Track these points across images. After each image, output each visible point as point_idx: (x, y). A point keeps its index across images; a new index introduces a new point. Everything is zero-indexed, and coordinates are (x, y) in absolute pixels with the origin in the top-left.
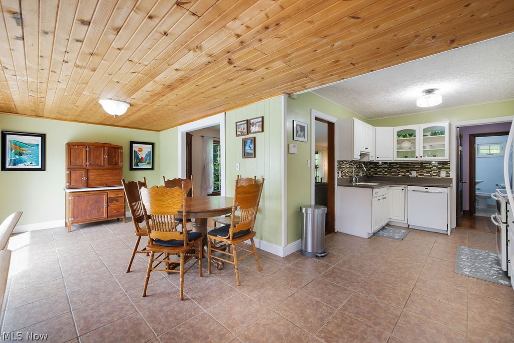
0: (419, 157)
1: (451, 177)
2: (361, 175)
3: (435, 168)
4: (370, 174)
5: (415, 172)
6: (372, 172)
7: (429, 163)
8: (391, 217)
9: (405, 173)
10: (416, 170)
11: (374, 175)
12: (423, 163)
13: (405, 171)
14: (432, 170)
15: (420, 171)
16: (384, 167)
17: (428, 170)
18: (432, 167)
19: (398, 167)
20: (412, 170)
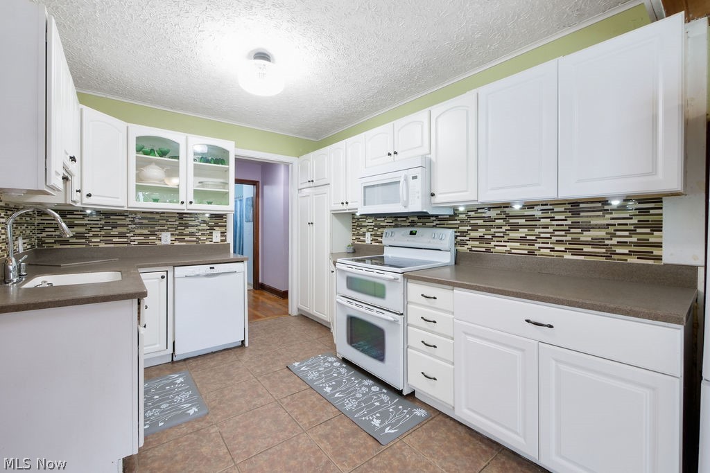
0: (186, 202)
1: (227, 242)
2: (21, 249)
3: (204, 226)
4: (42, 243)
5: (168, 232)
6: (50, 236)
7: (195, 216)
9: (146, 236)
10: (170, 229)
11: (57, 246)
12: (184, 215)
13: (146, 232)
14: (200, 230)
15: (177, 232)
16: (89, 222)
17: (194, 230)
18: (198, 224)
19: (130, 223)
20: (163, 231)
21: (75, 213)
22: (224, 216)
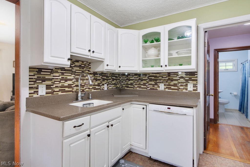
0: (164, 66)
1: (198, 91)
2: (106, 89)
3: (182, 80)
4: (122, 87)
5: (163, 84)
6: (124, 84)
7: (176, 74)
8: (133, 143)
9: (153, 85)
10: (164, 82)
11: (126, 88)
12: (171, 74)
13: (153, 83)
14: (179, 83)
15: (167, 84)
16: (134, 79)
17: (176, 82)
18: (179, 78)
19: (147, 79)
20: (160, 83)
21: (130, 75)
22: (196, 73)
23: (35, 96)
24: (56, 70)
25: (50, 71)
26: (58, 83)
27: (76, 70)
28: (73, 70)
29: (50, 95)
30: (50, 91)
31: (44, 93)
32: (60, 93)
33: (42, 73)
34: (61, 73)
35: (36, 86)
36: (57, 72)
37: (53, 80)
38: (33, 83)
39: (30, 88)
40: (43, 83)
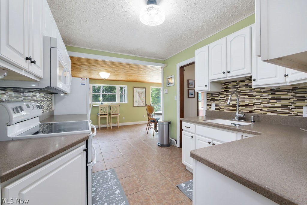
23: (210, 110)
24: (222, 93)
25: (218, 94)
26: (223, 102)
27: (241, 90)
28: (237, 91)
29: (218, 111)
30: (218, 108)
31: (214, 109)
32: (225, 111)
33: (213, 96)
34: (226, 94)
35: (210, 104)
36: (223, 94)
37: (220, 101)
38: (209, 102)
39: (208, 105)
40: (214, 102)
